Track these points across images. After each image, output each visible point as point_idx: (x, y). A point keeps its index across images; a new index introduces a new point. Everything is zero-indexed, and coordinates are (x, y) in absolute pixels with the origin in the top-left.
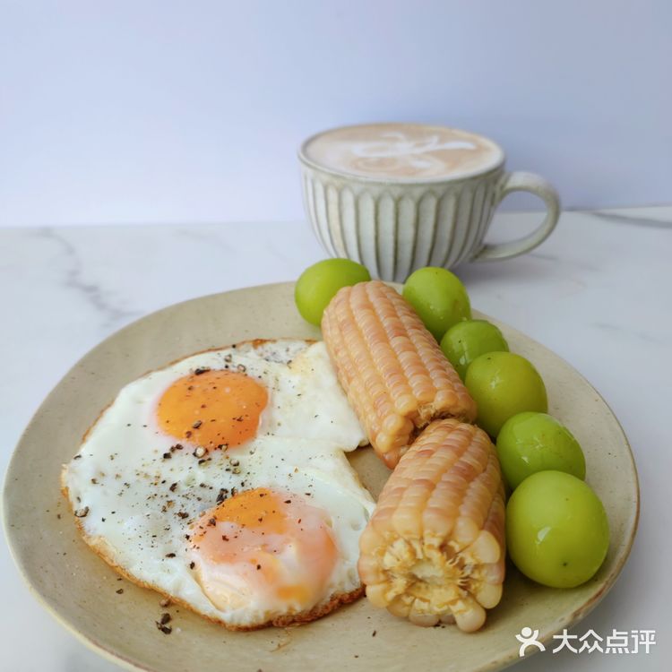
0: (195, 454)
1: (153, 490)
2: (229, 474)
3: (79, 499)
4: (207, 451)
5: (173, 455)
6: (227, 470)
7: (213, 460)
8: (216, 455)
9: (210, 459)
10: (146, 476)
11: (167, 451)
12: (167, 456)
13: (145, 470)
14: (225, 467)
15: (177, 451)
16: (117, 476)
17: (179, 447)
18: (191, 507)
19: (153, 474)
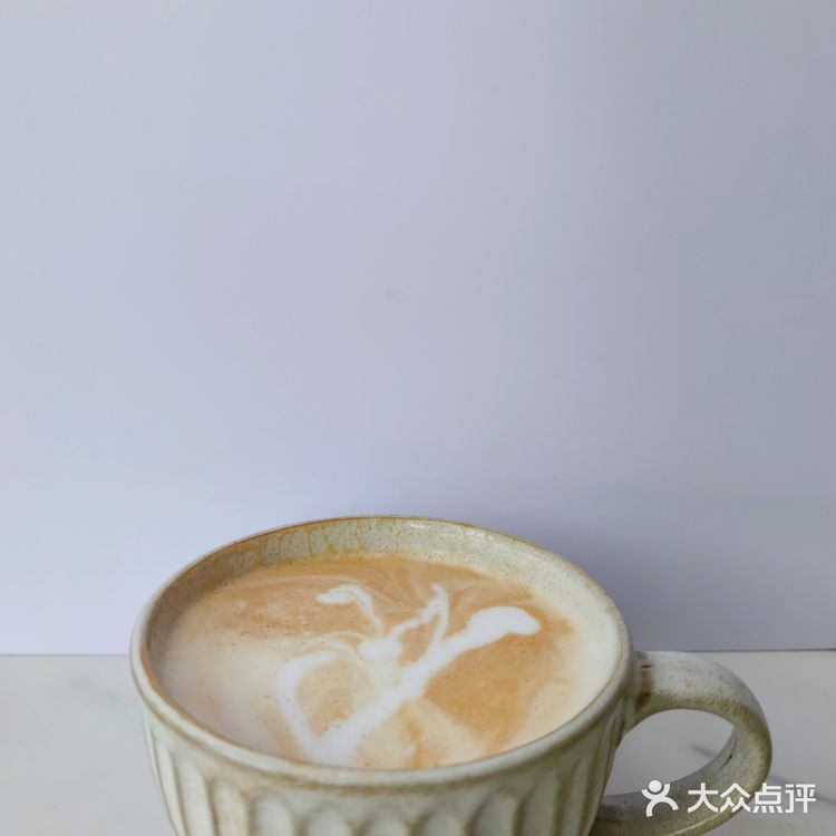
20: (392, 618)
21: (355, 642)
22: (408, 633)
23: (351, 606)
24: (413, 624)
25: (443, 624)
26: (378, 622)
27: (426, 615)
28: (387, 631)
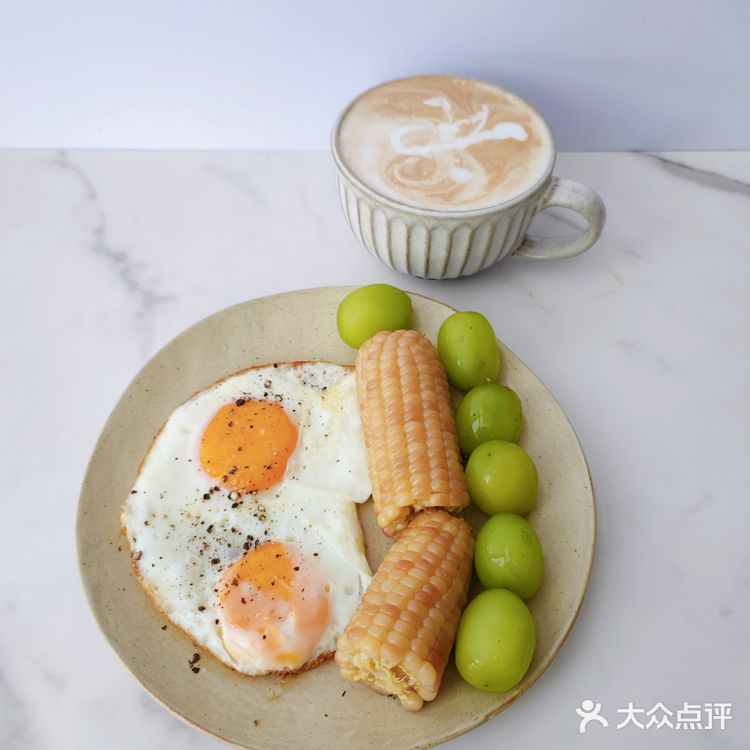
0: (229, 497)
1: (193, 531)
2: (256, 519)
3: (135, 540)
4: (239, 495)
5: (211, 496)
6: (255, 515)
7: (245, 504)
8: (247, 499)
9: (241, 503)
10: (189, 516)
11: (207, 492)
12: (206, 497)
13: (189, 509)
14: (253, 512)
15: (215, 492)
16: (165, 516)
17: (217, 489)
18: (223, 553)
19: (194, 514)
20: (458, 117)
21: (436, 124)
22: (464, 125)
23: (440, 108)
24: (467, 121)
25: (482, 124)
26: (451, 118)
27: (475, 119)
28: (454, 122)
